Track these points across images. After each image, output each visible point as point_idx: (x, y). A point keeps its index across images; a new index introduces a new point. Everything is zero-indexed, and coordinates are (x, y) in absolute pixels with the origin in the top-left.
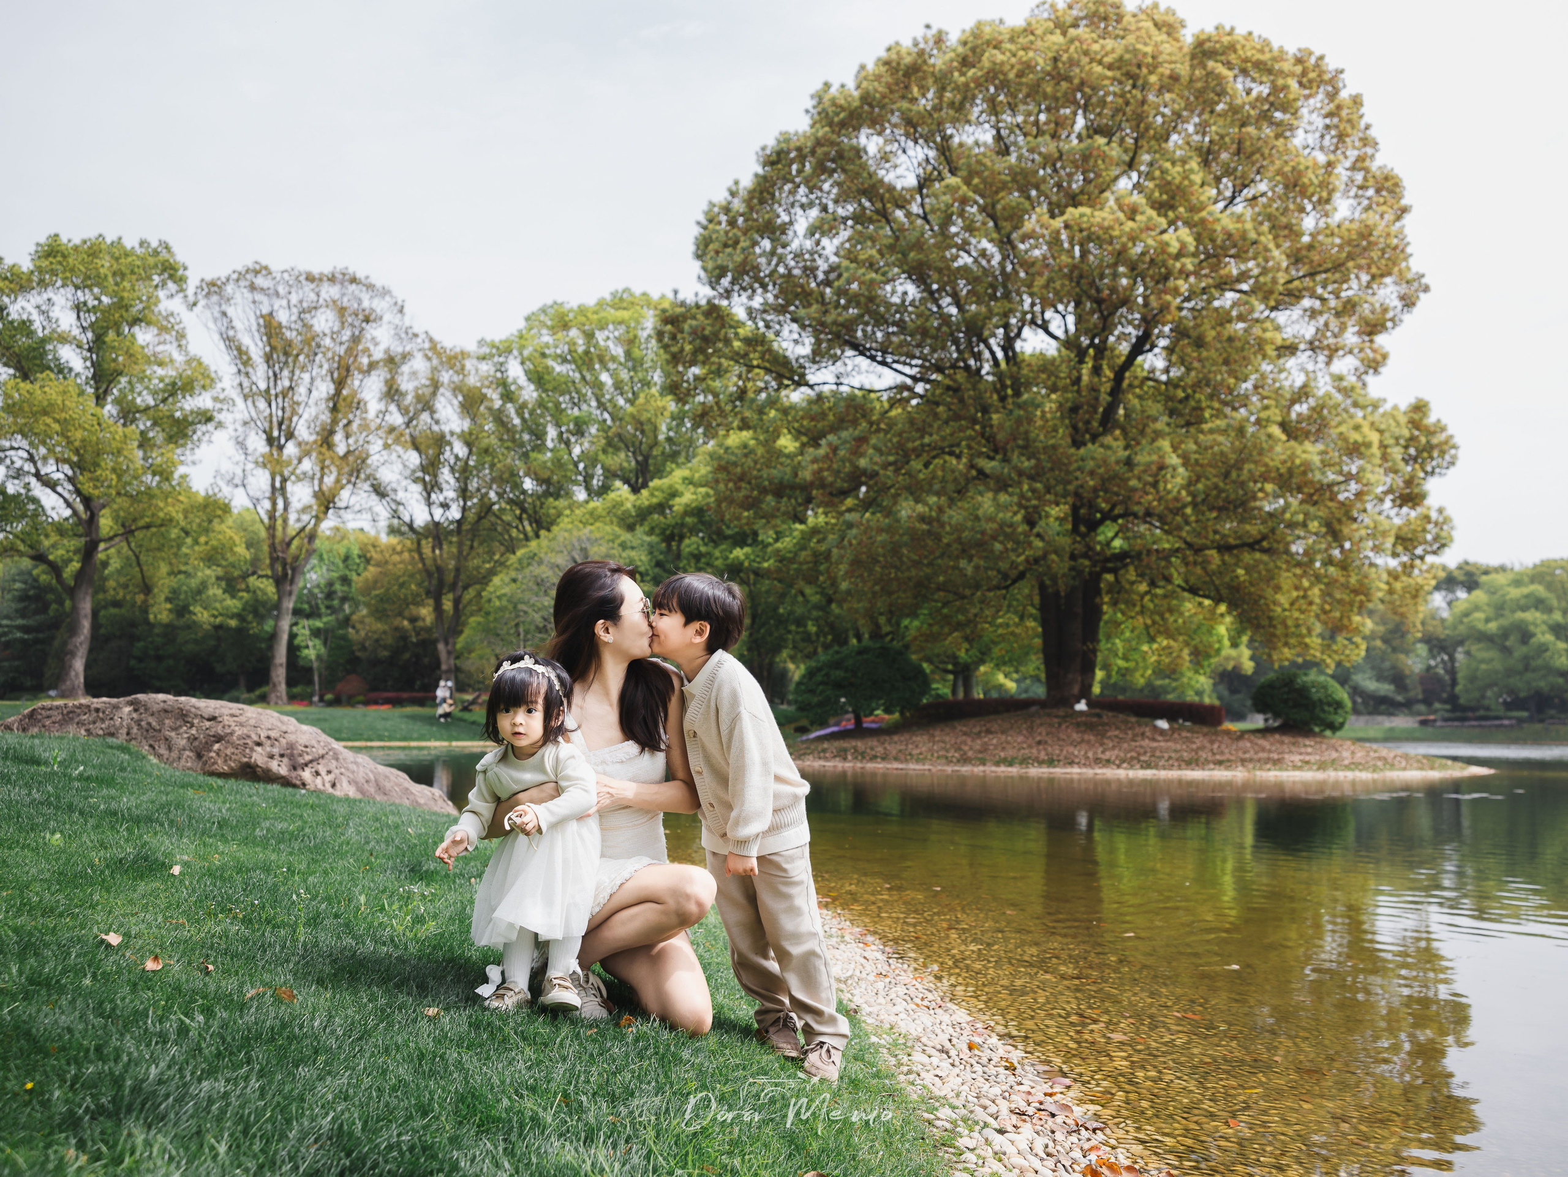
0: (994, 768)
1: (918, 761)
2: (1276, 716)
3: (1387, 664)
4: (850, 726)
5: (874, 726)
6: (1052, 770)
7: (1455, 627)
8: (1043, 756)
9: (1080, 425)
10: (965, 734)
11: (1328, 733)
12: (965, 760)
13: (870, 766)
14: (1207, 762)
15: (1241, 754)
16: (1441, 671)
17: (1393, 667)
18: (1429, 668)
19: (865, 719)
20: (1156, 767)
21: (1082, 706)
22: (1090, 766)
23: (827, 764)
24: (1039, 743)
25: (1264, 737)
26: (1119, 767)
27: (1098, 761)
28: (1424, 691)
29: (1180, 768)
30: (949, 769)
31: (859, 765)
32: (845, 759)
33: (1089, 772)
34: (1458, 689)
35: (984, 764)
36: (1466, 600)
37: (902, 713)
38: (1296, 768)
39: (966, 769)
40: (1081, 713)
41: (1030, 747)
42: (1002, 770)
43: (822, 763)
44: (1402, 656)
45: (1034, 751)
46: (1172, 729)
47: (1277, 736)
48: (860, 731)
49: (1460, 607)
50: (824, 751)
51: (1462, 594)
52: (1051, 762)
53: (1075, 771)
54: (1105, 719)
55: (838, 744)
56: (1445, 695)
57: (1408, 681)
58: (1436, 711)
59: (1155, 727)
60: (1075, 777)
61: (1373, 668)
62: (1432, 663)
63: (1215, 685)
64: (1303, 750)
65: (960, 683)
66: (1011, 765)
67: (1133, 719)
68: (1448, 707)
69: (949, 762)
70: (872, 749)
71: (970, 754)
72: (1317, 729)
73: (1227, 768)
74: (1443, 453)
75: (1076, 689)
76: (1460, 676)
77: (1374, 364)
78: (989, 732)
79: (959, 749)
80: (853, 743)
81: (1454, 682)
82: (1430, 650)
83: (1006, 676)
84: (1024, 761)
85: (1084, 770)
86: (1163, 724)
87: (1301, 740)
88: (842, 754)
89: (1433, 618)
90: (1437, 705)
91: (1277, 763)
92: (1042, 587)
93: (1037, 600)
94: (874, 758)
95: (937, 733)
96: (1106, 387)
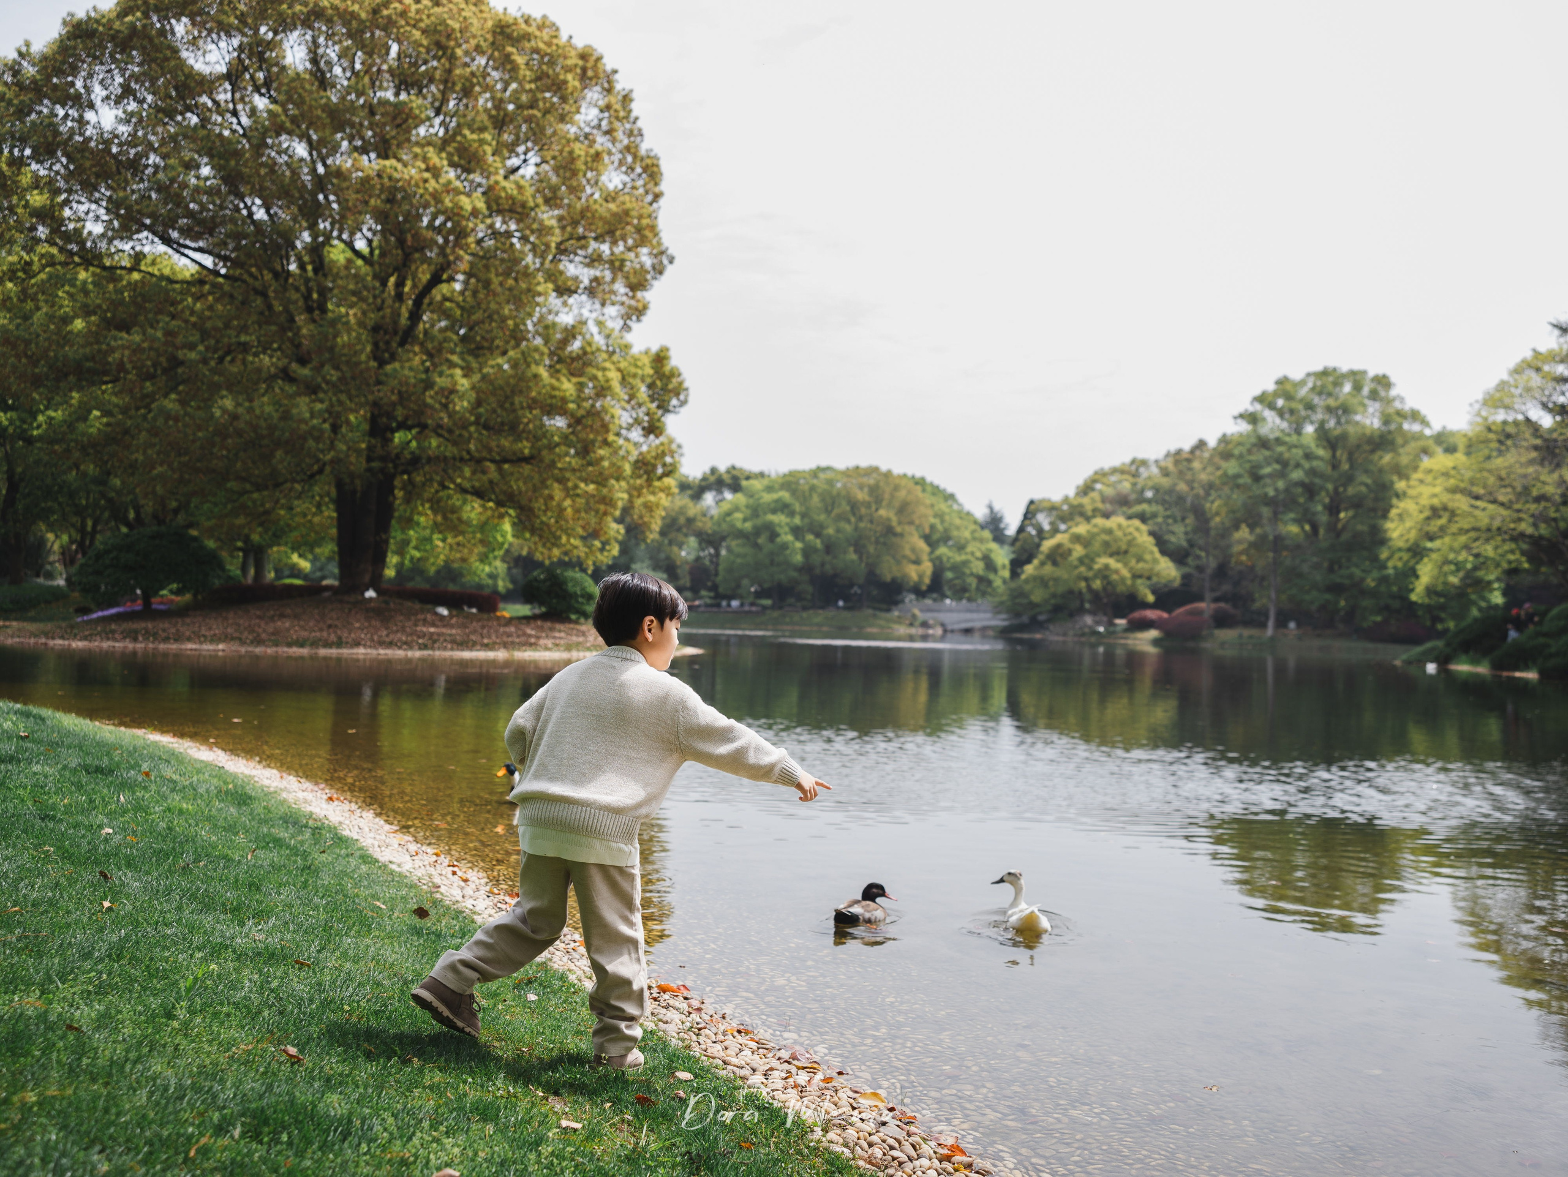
0: (286, 649)
1: (212, 641)
2: (541, 604)
3: (662, 556)
4: (138, 606)
5: (162, 607)
6: (340, 651)
7: (719, 524)
8: (333, 638)
9: (381, 344)
10: (260, 617)
11: (582, 620)
12: (258, 642)
13: (162, 646)
14: (474, 644)
15: (505, 639)
16: (707, 562)
17: (668, 558)
18: (698, 559)
19: (154, 600)
20: (433, 648)
21: (370, 594)
22: (375, 648)
23: (117, 645)
24: (330, 626)
25: (528, 624)
26: (400, 648)
27: (382, 644)
28: (692, 580)
29: (452, 649)
30: (243, 650)
31: (151, 646)
32: (135, 640)
33: (372, 652)
34: (719, 579)
35: (277, 645)
36: (731, 502)
37: (195, 595)
38: (547, 649)
39: (259, 650)
40: (371, 599)
41: (321, 630)
42: (296, 651)
43: (110, 643)
44: (675, 549)
45: (325, 634)
46: (451, 616)
47: (539, 623)
48: (148, 612)
49: (725, 507)
50: (113, 632)
51: (728, 495)
52: (339, 644)
53: (361, 652)
54: (392, 605)
55: (126, 626)
56: (709, 584)
57: (679, 571)
58: (701, 598)
59: (436, 614)
60: (361, 657)
61: (651, 558)
62: (702, 554)
63: (509, 569)
64: (557, 634)
65: (251, 561)
66: (302, 646)
67: (418, 606)
68: (712, 594)
69: (242, 642)
70: (164, 630)
71: (264, 636)
72: (573, 617)
73: (491, 649)
74: (677, 395)
75: (367, 578)
76: (721, 568)
77: (638, 312)
78: (282, 616)
79: (252, 631)
80: (143, 625)
81: (716, 574)
82: (700, 543)
83: (300, 556)
84: (315, 644)
85: (369, 651)
86: (444, 611)
87: (558, 626)
88: (134, 636)
89: (704, 515)
90: (704, 593)
91: (533, 646)
92: (340, 485)
93: (334, 492)
94: (166, 640)
95: (231, 615)
96: (405, 313)
